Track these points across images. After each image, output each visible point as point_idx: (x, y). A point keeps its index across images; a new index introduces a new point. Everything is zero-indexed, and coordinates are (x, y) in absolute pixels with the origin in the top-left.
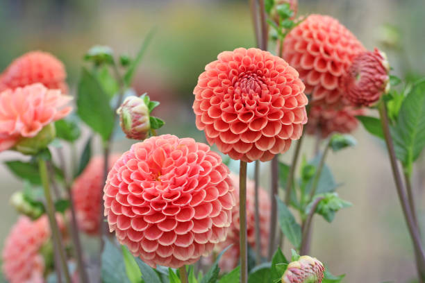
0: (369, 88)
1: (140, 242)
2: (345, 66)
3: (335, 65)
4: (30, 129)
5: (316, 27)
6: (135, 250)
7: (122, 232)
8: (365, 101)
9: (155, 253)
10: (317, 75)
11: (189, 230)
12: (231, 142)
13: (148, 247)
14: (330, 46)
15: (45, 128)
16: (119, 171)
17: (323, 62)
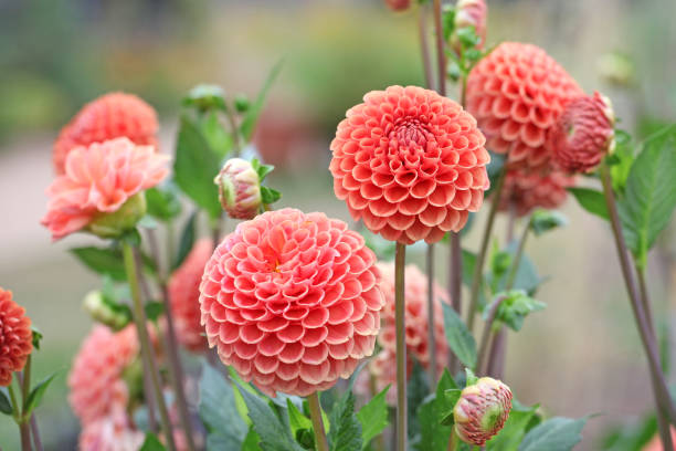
0: (586, 146)
1: (254, 359)
2: (555, 114)
3: (540, 113)
4: (111, 201)
5: (514, 60)
6: (246, 372)
7: (227, 347)
8: (581, 164)
9: (274, 374)
10: (516, 126)
11: (321, 340)
12: (385, 215)
13: (264, 366)
14: (533, 86)
15: (131, 199)
16: (220, 261)
17: (524, 108)
